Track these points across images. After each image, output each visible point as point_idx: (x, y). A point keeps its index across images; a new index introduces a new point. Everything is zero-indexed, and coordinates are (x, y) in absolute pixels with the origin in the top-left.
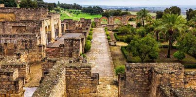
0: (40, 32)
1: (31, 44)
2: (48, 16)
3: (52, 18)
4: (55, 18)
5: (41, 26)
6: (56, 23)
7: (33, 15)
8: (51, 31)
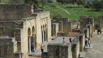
0: (20, 35)
1: (5, 52)
2: (33, 15)
3: (38, 18)
4: (42, 17)
5: (22, 27)
6: (44, 23)
7: (15, 12)
8: (36, 35)
